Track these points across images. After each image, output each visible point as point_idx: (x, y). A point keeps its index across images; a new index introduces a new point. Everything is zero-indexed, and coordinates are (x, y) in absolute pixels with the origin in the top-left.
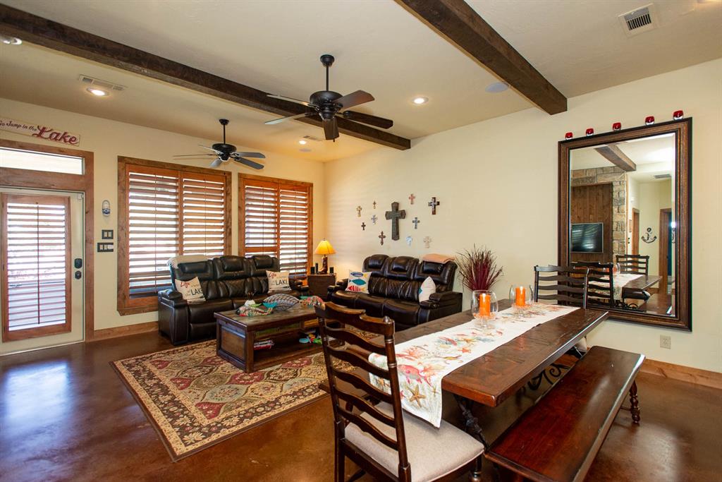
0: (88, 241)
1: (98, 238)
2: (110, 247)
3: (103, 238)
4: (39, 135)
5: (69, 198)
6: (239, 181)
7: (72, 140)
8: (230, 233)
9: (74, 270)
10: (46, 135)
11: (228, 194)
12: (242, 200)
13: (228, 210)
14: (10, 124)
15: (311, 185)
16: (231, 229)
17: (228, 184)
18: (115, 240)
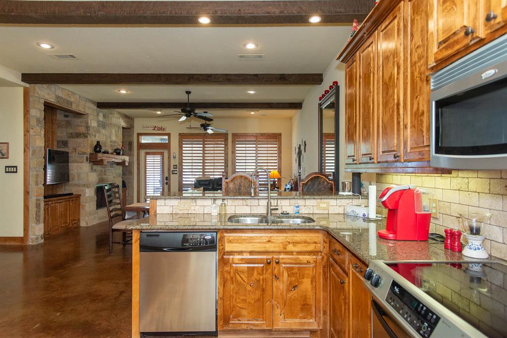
0: (169, 169)
1: (172, 169)
2: (176, 172)
3: (174, 168)
4: (154, 130)
5: (163, 152)
6: (233, 138)
7: (164, 129)
8: (227, 166)
9: (165, 181)
10: (156, 129)
11: (226, 145)
12: (234, 147)
13: (226, 154)
14: (147, 127)
15: (280, 135)
16: (227, 164)
17: (226, 140)
18: (177, 169)
